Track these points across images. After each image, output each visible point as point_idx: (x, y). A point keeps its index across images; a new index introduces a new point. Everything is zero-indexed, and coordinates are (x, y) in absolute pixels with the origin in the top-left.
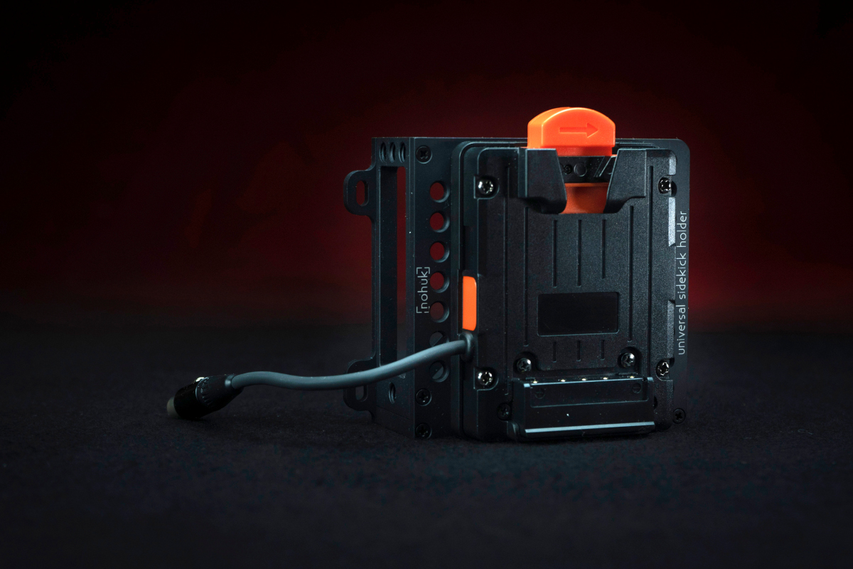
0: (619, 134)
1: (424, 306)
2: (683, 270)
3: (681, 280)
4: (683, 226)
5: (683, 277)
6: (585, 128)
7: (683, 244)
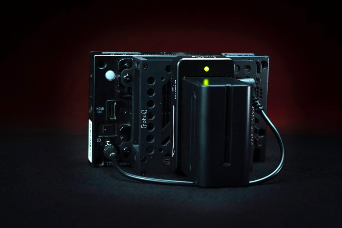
1: (144, 125)
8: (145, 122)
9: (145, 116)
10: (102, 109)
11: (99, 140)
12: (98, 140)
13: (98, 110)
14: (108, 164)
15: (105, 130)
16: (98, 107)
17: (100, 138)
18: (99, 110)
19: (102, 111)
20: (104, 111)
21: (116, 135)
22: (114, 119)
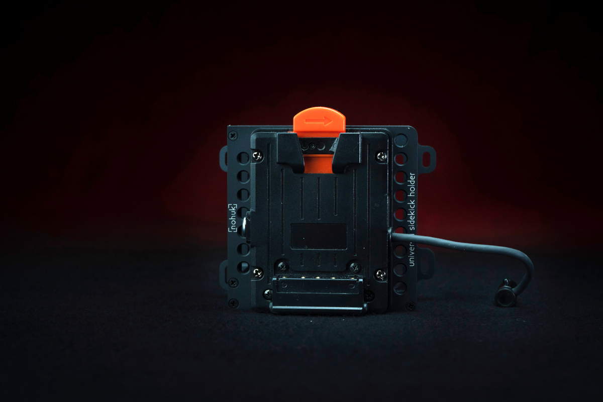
0: (347, 123)
1: (233, 227)
2: (412, 211)
3: (411, 218)
4: (413, 182)
5: (413, 216)
6: (323, 120)
7: (412, 194)
8: (233, 222)
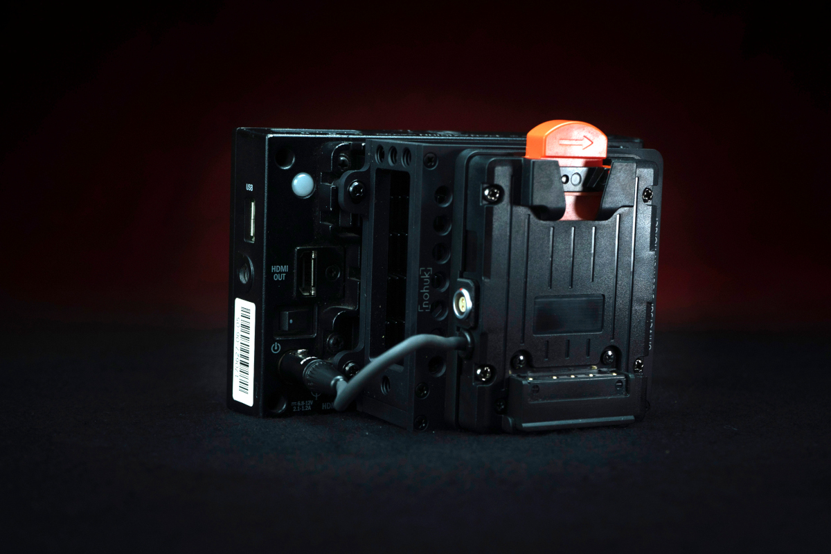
8: (426, 296)
9: (427, 282)
10: (285, 268)
11: (276, 348)
12: (274, 347)
13: (274, 273)
14: (295, 407)
15: (291, 321)
16: (275, 264)
17: (278, 342)
18: (278, 273)
19: (284, 275)
20: (289, 274)
21: (313, 333)
22: (311, 294)
